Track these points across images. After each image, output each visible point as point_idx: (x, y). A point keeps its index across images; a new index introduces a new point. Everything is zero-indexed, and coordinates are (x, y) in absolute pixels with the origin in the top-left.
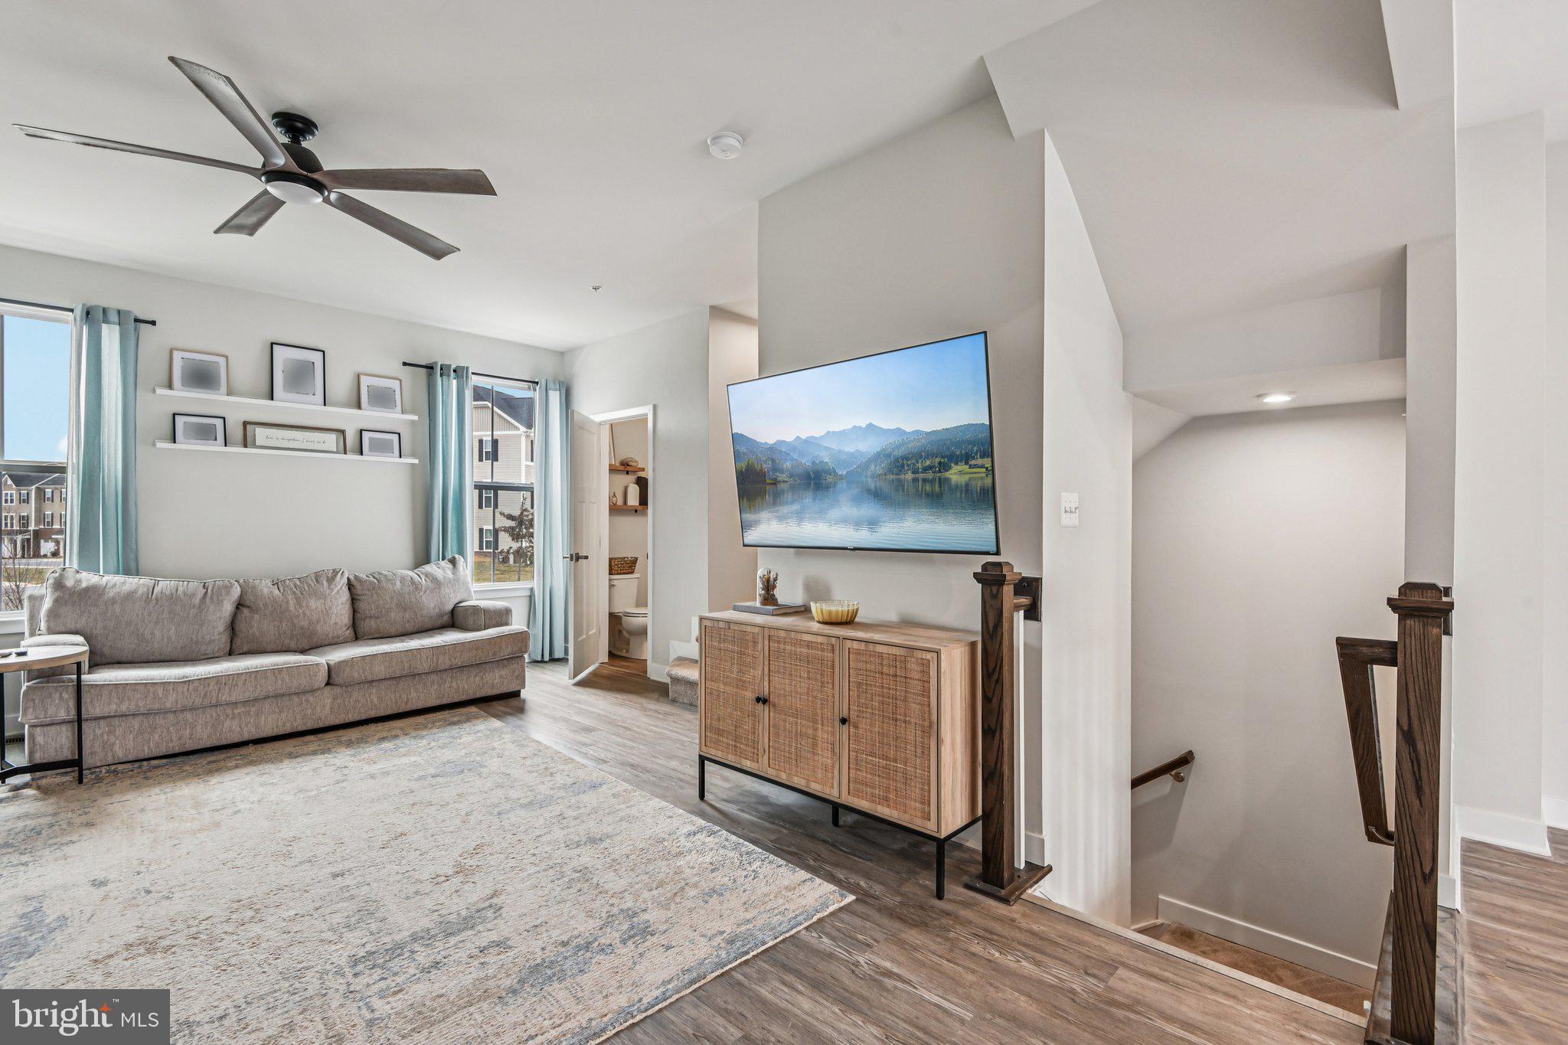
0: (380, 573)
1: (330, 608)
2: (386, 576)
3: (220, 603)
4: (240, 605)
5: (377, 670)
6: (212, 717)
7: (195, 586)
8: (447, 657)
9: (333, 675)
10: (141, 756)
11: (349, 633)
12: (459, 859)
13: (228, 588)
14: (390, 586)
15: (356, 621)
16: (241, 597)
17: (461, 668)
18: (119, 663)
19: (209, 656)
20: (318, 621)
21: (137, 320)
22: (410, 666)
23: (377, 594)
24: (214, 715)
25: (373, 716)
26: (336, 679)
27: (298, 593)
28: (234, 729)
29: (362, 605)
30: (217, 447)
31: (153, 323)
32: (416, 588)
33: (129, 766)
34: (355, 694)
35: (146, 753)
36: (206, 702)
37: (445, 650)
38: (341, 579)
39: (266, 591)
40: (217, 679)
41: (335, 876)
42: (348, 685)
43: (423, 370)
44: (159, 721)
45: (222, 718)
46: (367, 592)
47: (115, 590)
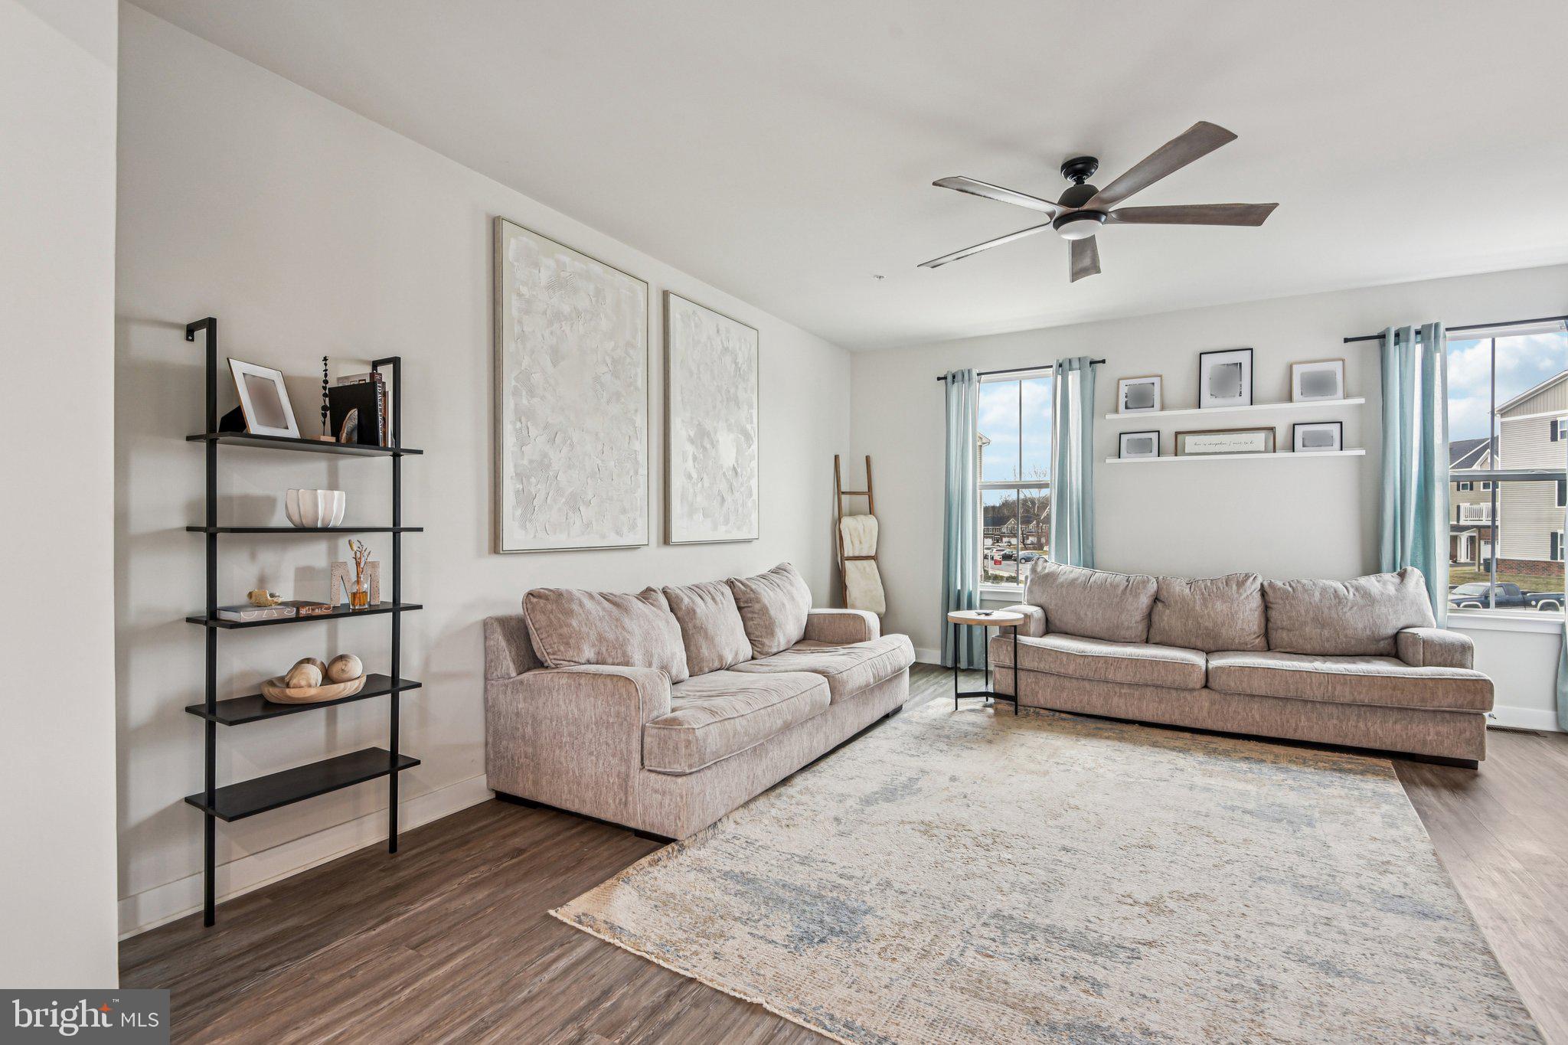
0: (1298, 582)
1: (1236, 613)
2: (1304, 585)
3: (1137, 596)
4: (1156, 599)
5: (1256, 684)
6: (1104, 690)
7: (1120, 579)
8: (1347, 690)
9: (1211, 680)
10: (1055, 708)
11: (1259, 642)
12: (1166, 894)
13: (1145, 582)
14: (1306, 597)
15: (1269, 630)
16: (1157, 592)
17: (1372, 707)
18: (1066, 633)
19: (1128, 640)
20: (1223, 624)
21: (1092, 363)
22: (1297, 689)
23: (1291, 605)
24: (1106, 689)
25: (1255, 733)
26: (1212, 684)
27: (1206, 594)
28: (1120, 707)
29: (1274, 613)
30: (1152, 458)
31: (1103, 361)
32: (1340, 602)
33: (1047, 712)
34: (1234, 704)
35: (1058, 706)
36: (1097, 677)
37: (1345, 679)
38: (1252, 584)
39: (1177, 589)
40: (1106, 659)
41: (1065, 849)
42: (1227, 694)
43: (1376, 341)
44: (1067, 683)
45: (1111, 694)
46: (1281, 602)
47: (1065, 577)
